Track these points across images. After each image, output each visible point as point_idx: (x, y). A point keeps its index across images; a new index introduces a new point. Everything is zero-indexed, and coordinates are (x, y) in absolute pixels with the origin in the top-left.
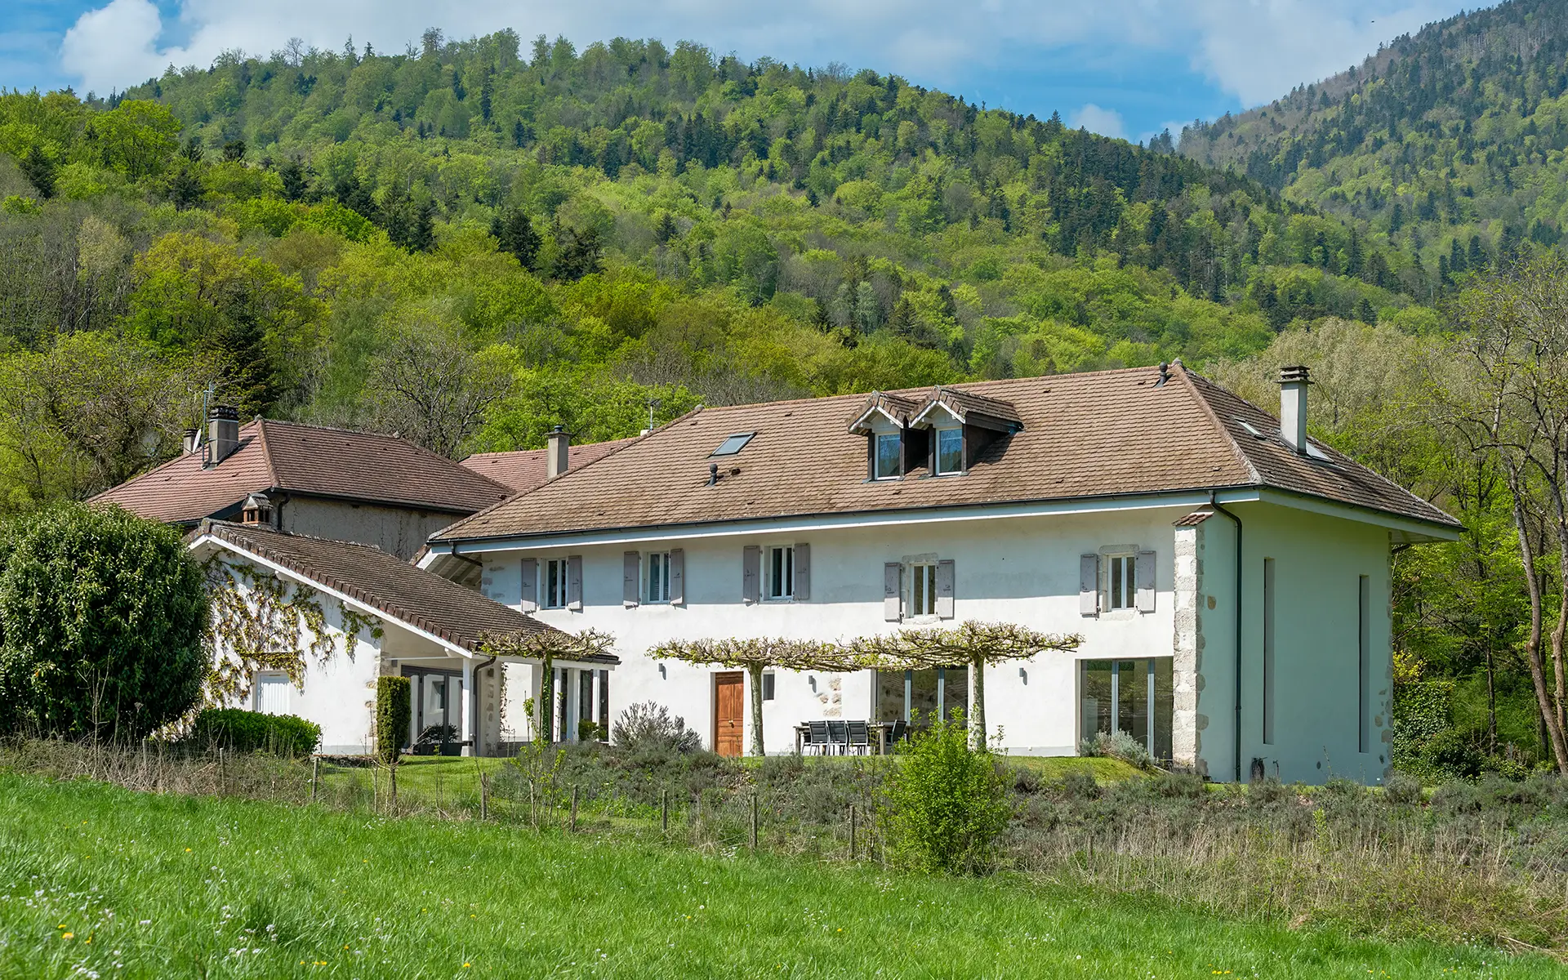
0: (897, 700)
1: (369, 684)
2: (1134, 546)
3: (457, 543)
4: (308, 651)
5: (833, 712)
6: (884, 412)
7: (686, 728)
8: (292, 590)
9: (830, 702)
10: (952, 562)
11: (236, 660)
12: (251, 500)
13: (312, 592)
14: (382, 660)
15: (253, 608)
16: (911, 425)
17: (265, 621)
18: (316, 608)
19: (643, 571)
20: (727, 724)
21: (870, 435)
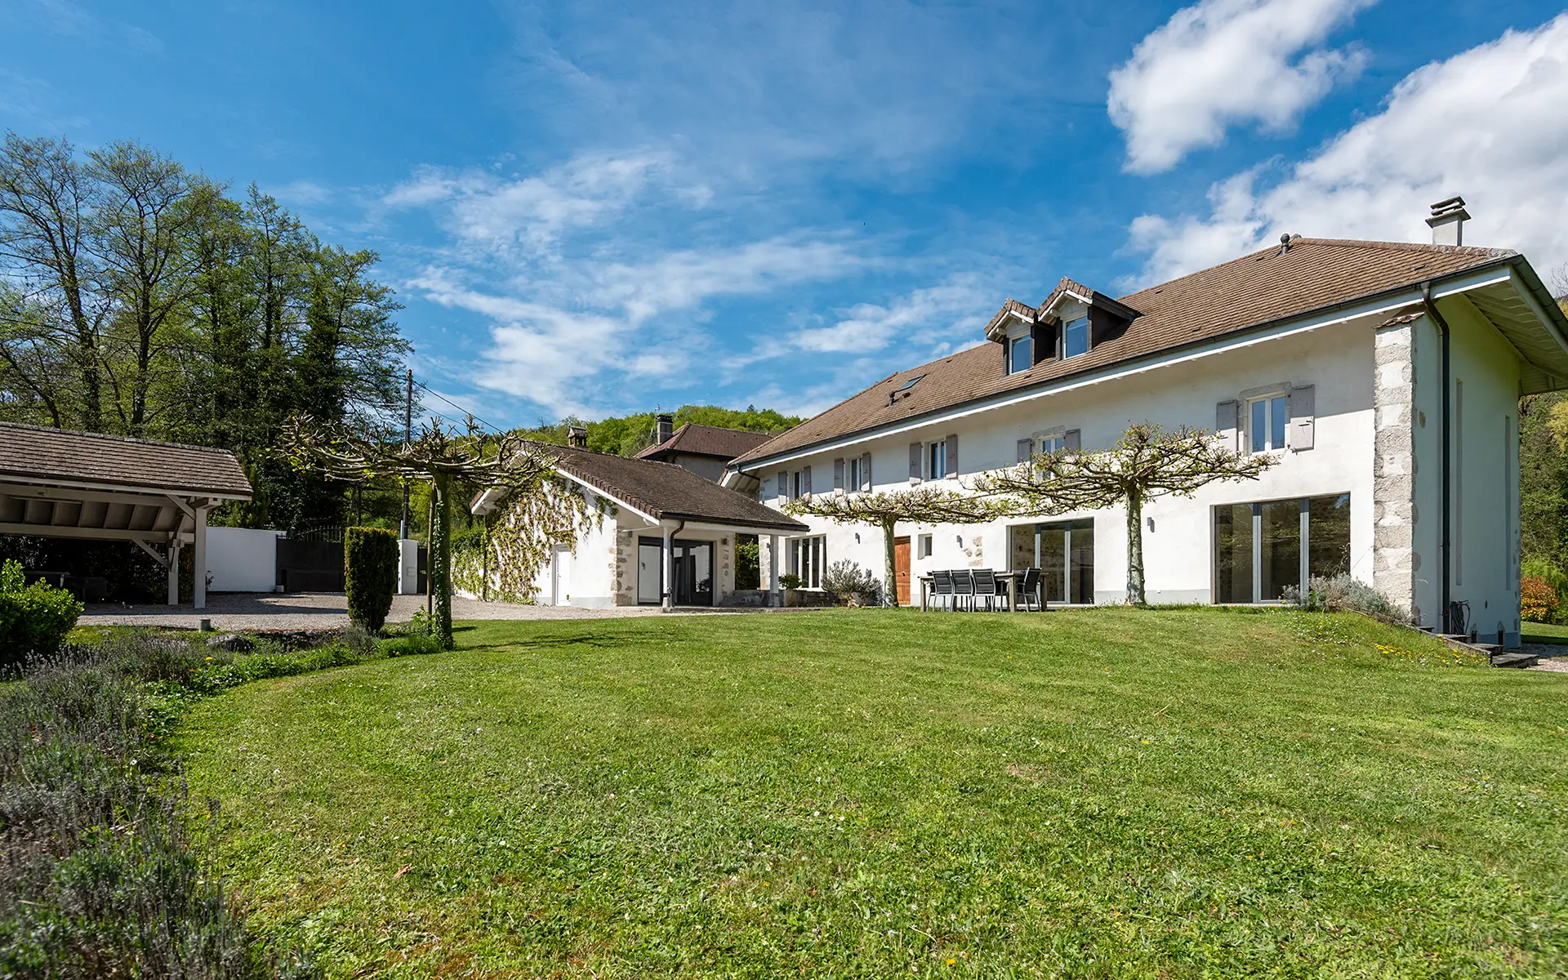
0: (1028, 555)
1: (611, 551)
2: (1283, 385)
3: (741, 465)
4: (577, 528)
5: (976, 563)
6: (1017, 314)
7: (873, 577)
8: (569, 485)
9: (974, 555)
10: (1078, 431)
11: (544, 538)
12: (571, 431)
13: (580, 486)
14: (618, 532)
15: (550, 499)
16: (1040, 319)
17: (557, 509)
18: (581, 495)
19: (847, 469)
20: (901, 574)
21: (1004, 341)
